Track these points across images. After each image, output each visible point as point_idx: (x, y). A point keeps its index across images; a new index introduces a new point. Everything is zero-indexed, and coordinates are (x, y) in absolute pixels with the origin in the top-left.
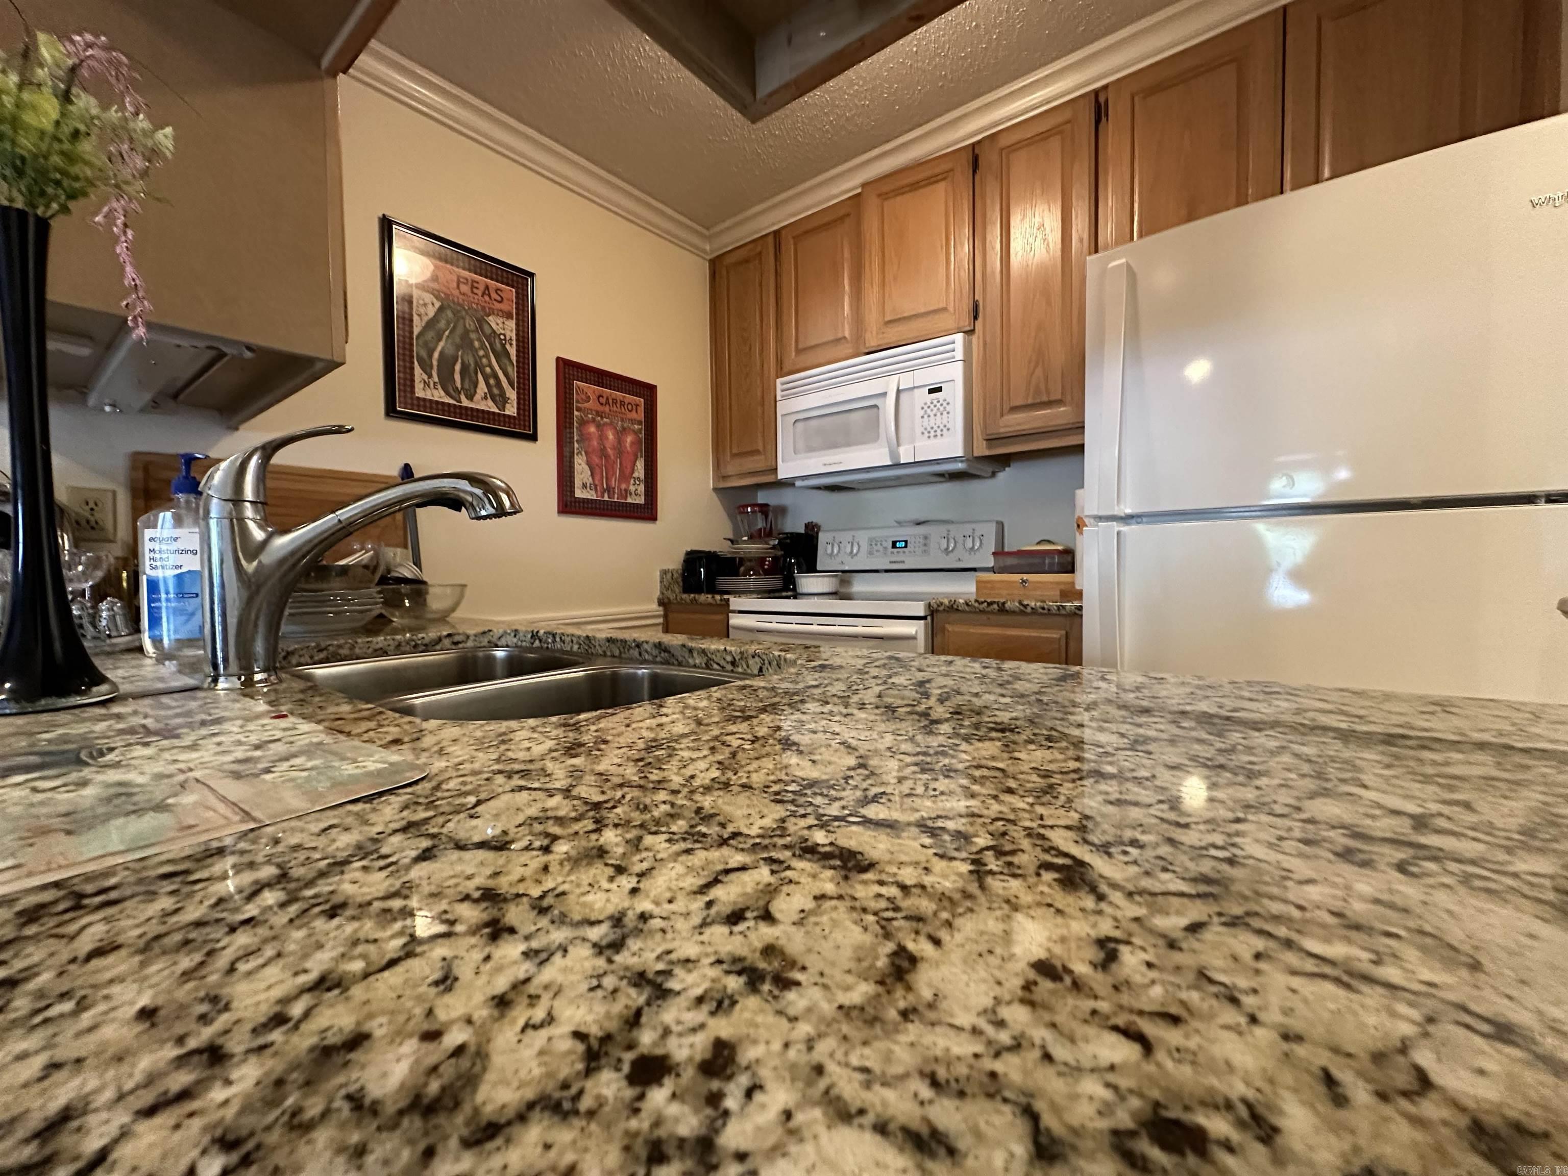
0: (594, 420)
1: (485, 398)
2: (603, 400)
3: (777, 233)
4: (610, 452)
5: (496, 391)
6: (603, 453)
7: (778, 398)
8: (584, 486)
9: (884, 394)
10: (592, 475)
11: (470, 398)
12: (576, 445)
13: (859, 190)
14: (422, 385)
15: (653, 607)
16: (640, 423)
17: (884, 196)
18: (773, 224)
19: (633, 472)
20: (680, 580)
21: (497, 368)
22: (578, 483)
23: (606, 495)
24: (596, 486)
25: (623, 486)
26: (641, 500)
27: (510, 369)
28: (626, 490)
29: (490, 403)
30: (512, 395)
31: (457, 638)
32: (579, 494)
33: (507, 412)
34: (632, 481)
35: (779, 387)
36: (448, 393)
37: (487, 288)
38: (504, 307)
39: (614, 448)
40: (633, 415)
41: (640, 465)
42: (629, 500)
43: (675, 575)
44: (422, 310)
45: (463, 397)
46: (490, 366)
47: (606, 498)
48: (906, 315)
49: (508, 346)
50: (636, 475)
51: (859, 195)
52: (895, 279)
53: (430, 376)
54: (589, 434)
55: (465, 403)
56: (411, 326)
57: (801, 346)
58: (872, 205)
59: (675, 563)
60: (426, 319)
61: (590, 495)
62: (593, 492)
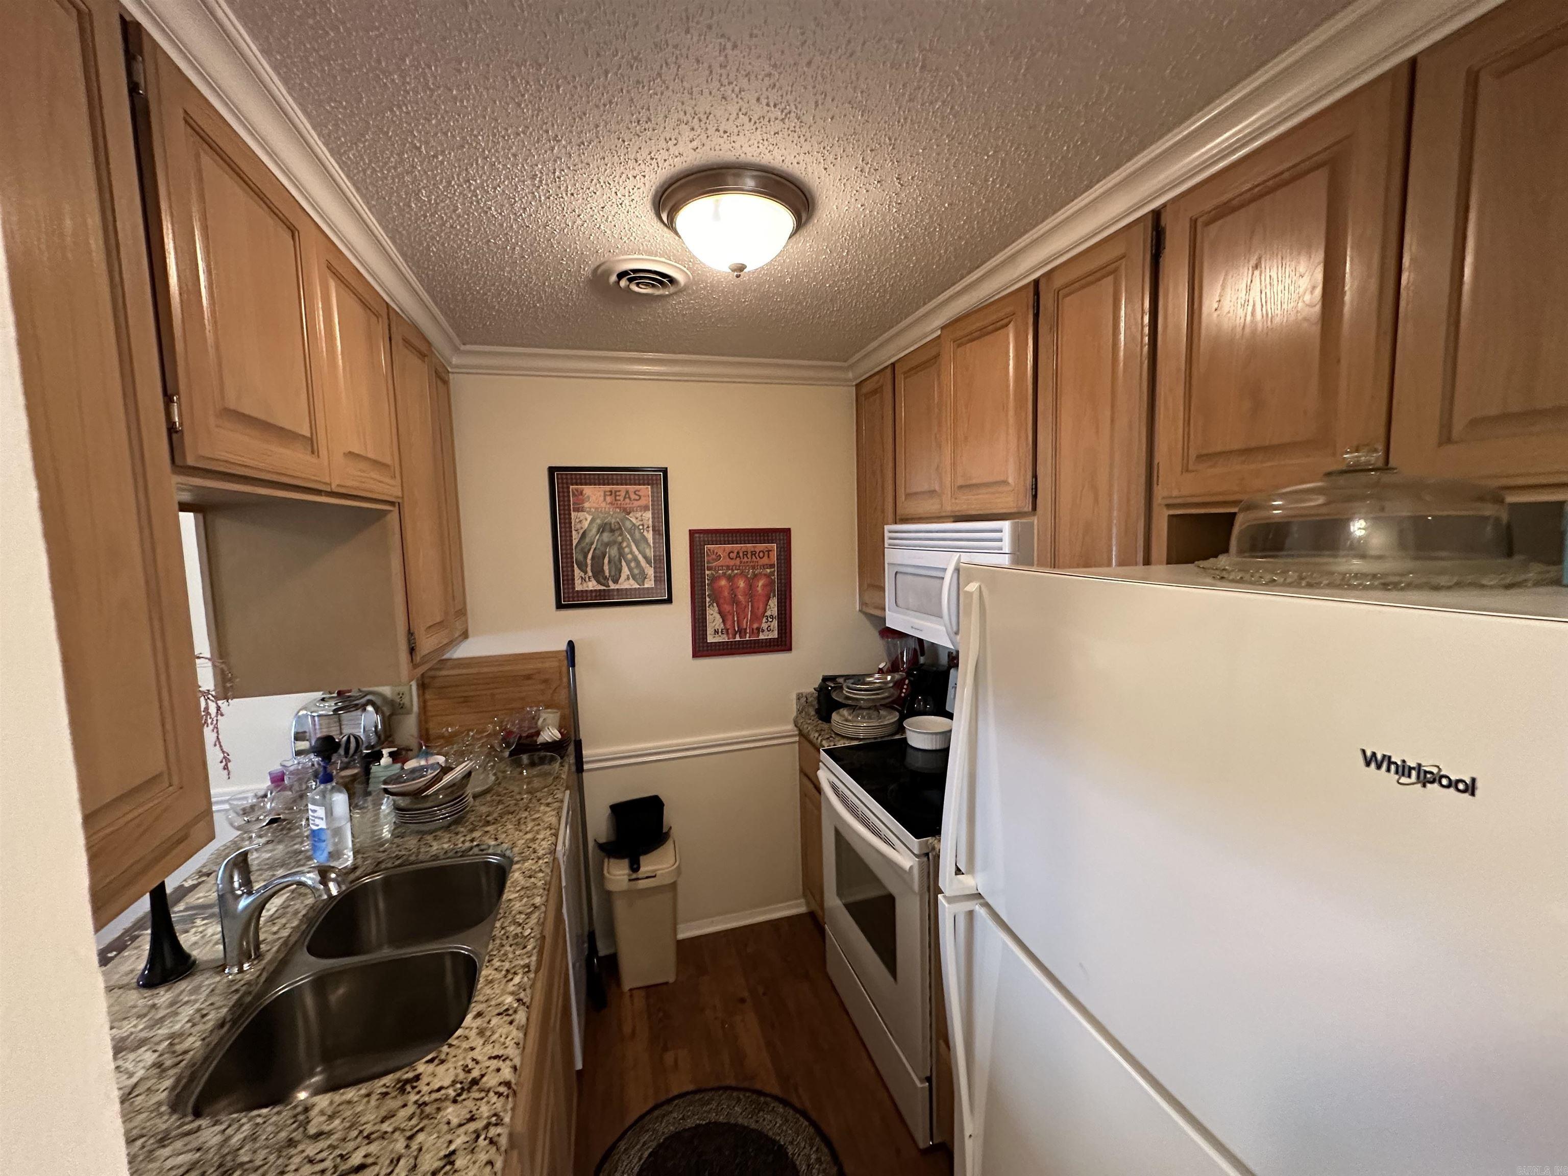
0: (724, 574)
1: (628, 579)
2: (732, 555)
3: (893, 364)
4: (741, 598)
5: (636, 571)
6: (734, 600)
7: (886, 546)
8: (716, 632)
10: (724, 621)
11: (616, 581)
12: (708, 599)
13: (939, 332)
14: (580, 581)
15: (790, 727)
16: (772, 566)
17: (956, 342)
18: (890, 358)
19: (765, 612)
20: (815, 703)
21: (637, 553)
22: (710, 631)
23: (738, 636)
24: (727, 630)
25: (755, 626)
26: (775, 635)
27: (647, 551)
28: (758, 629)
29: (631, 581)
30: (650, 572)
32: (710, 639)
33: (646, 586)
34: (764, 620)
35: (887, 535)
36: (599, 582)
37: (627, 492)
38: (642, 502)
39: (745, 595)
40: (765, 560)
41: (773, 603)
42: (762, 637)
43: (810, 699)
44: (579, 526)
45: (610, 583)
46: (631, 552)
47: (738, 639)
48: (974, 481)
49: (645, 533)
50: (768, 613)
51: (939, 337)
52: (966, 438)
53: (586, 573)
54: (721, 587)
55: (613, 586)
56: (571, 540)
58: (948, 348)
59: (810, 686)
60: (581, 532)
61: (723, 638)
62: (725, 636)
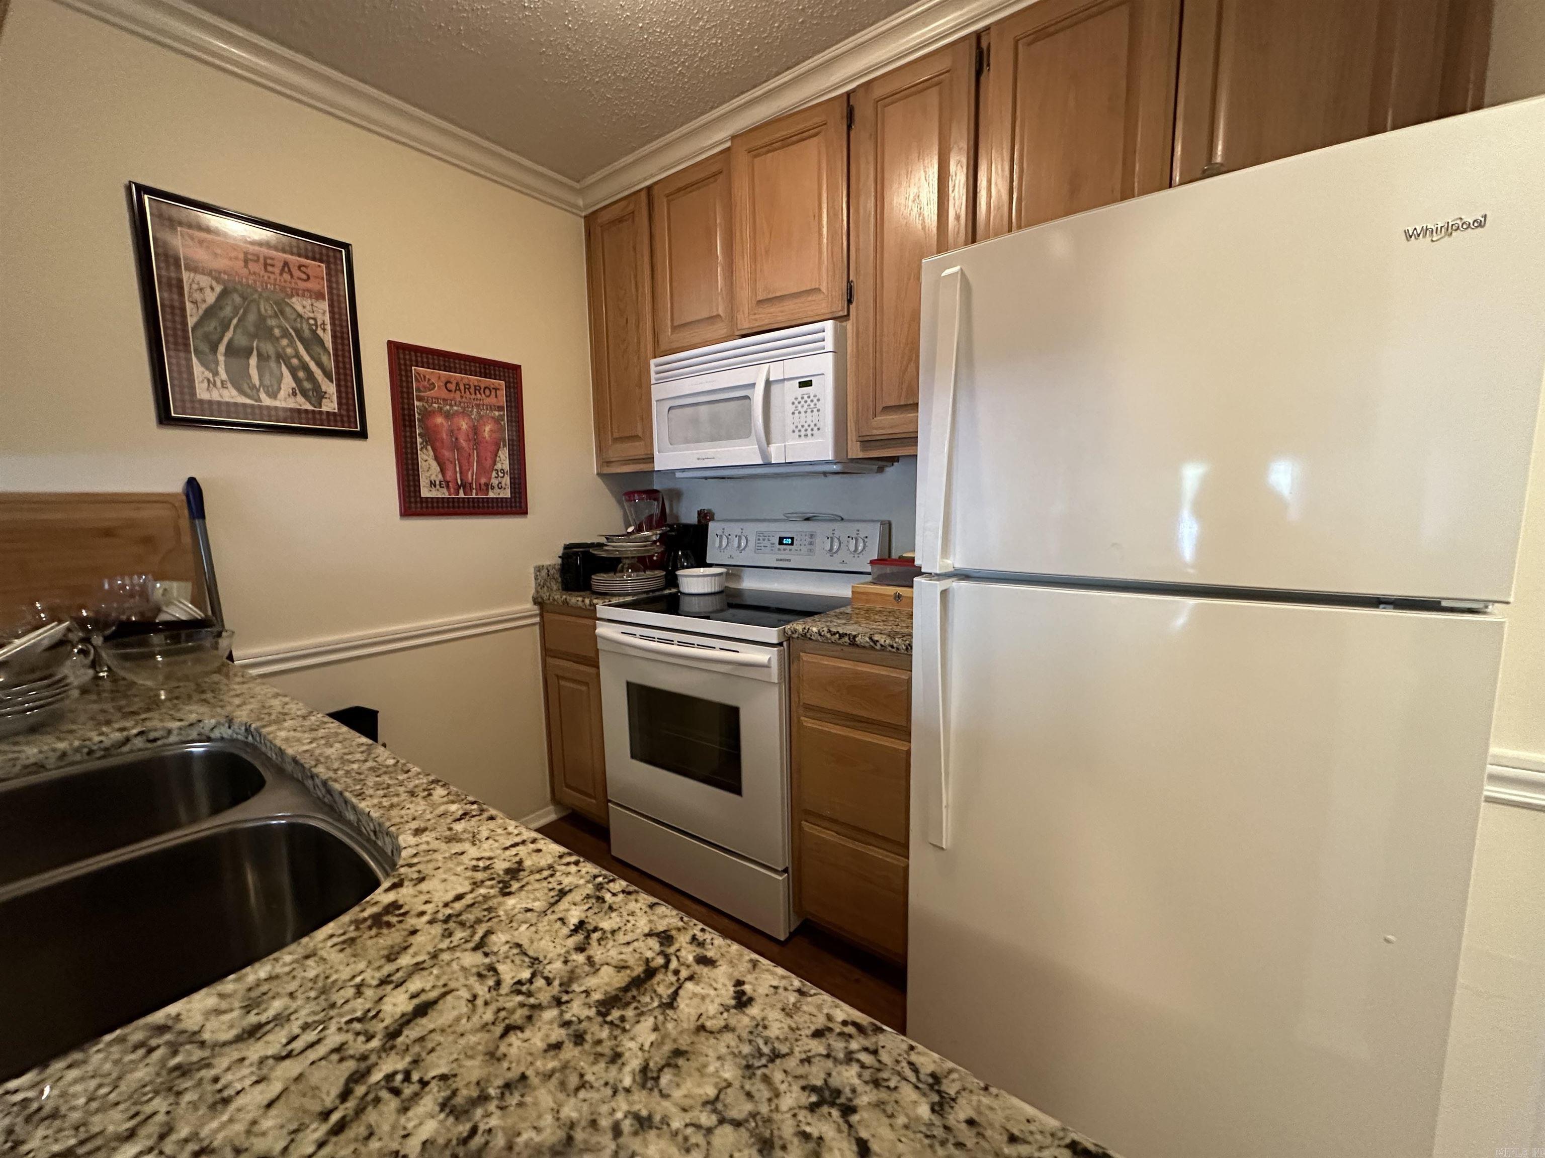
0: (440, 409)
1: (294, 394)
2: (452, 387)
3: (649, 188)
4: (463, 443)
5: (307, 385)
6: (456, 446)
7: (653, 381)
8: (433, 484)
9: (753, 385)
10: (443, 471)
11: (273, 395)
12: (419, 440)
13: (728, 144)
14: (206, 384)
15: (528, 606)
16: (500, 408)
17: (755, 152)
18: (645, 179)
19: (495, 463)
20: (557, 576)
21: (307, 358)
22: (424, 482)
23: (461, 491)
24: (448, 483)
25: (483, 481)
26: (507, 494)
27: (324, 359)
28: (487, 485)
29: (300, 399)
30: (330, 388)
31: (152, 735)
32: (425, 493)
33: (324, 409)
34: (494, 474)
35: (653, 369)
36: (242, 392)
37: (286, 264)
38: (312, 285)
39: (468, 440)
40: (492, 400)
41: (504, 455)
42: (491, 495)
43: (552, 572)
44: (197, 296)
45: (263, 396)
46: (297, 355)
47: (461, 495)
48: (778, 294)
49: (320, 332)
50: (498, 466)
51: (728, 149)
52: (767, 252)
53: (216, 373)
54: (436, 426)
55: (266, 401)
56: (184, 317)
57: (676, 324)
58: (741, 160)
59: (552, 558)
60: (204, 307)
61: (442, 493)
62: (445, 490)
